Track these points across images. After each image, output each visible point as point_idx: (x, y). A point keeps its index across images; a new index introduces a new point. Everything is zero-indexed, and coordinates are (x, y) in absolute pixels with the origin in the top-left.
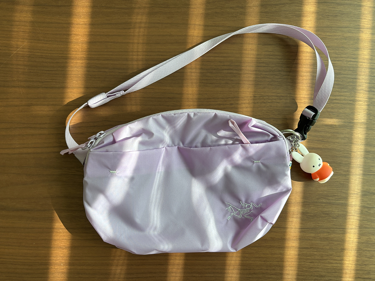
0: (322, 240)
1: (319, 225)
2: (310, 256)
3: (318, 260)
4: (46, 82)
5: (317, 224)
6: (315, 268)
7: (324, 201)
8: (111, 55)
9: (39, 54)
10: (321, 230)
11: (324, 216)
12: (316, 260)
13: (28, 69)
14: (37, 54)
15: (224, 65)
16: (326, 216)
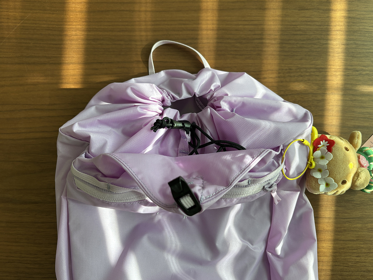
2: (357, 249)
3: (365, 253)
4: (53, 57)
6: (362, 262)
8: (127, 25)
9: (45, 26)
10: (368, 219)
12: (363, 253)
13: (33, 43)
14: (43, 26)
15: (255, 34)
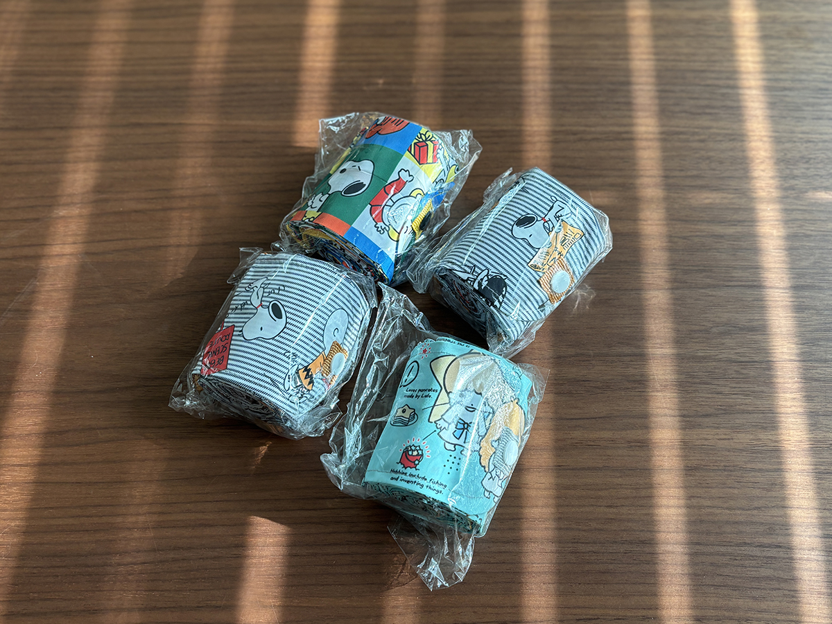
0: (631, 446)
1: (621, 408)
5: (616, 408)
7: (626, 350)
11: (630, 387)
16: (636, 388)
